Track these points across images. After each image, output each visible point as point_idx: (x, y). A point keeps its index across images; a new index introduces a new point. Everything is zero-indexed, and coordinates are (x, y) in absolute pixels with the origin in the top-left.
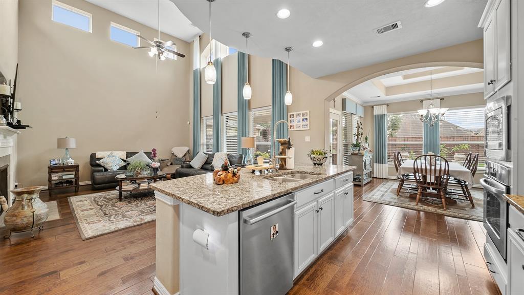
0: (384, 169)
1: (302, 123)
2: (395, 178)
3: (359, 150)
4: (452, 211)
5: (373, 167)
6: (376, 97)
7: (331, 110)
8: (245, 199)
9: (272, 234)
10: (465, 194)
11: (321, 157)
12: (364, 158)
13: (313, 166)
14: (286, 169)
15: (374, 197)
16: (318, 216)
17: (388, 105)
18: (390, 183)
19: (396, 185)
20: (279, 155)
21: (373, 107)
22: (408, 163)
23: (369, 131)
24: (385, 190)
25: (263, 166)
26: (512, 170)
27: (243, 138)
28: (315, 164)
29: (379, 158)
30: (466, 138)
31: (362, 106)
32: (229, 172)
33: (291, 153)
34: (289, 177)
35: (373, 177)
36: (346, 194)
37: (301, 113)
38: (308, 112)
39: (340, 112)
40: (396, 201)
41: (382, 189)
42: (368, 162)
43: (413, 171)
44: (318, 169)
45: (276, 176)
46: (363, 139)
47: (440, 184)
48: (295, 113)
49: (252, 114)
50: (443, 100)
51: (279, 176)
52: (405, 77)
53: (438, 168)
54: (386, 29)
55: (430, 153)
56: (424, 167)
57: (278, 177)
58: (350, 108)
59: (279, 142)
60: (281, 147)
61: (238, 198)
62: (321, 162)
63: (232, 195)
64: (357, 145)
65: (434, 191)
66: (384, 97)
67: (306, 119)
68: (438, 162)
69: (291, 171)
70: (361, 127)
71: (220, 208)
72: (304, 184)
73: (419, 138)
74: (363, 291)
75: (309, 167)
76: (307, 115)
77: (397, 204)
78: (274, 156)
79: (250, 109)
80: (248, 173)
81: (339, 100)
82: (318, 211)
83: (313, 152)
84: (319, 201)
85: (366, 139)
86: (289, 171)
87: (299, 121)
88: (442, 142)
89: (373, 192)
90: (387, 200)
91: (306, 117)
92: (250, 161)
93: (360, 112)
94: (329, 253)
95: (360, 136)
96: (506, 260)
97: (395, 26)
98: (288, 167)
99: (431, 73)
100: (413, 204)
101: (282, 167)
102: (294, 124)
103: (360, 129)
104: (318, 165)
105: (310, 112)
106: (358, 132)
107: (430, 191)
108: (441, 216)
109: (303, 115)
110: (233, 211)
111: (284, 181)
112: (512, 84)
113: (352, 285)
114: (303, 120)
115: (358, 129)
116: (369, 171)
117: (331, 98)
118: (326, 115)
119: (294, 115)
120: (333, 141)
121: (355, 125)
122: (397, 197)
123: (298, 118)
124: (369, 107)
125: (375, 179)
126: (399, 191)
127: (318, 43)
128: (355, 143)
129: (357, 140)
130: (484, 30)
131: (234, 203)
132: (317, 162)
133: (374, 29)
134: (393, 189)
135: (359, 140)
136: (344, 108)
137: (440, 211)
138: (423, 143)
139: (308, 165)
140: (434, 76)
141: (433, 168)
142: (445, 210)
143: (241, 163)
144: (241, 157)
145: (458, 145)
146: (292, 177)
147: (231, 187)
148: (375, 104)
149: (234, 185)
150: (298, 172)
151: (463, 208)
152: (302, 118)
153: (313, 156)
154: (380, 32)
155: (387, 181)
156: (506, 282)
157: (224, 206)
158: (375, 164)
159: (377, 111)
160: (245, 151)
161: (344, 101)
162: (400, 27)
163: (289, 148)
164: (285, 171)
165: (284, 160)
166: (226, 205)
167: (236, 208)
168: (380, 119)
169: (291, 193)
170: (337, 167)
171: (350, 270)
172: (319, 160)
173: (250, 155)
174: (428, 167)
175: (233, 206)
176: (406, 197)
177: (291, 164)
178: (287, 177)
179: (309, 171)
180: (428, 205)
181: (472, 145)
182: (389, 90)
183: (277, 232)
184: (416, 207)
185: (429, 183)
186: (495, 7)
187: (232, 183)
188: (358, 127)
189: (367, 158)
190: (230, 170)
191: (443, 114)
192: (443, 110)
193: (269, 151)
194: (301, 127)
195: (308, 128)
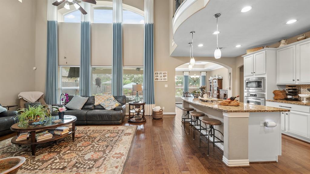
1: (163, 78)
37: (163, 72)
38: (167, 72)
48: (159, 72)
50: (190, 72)
67: (166, 76)
87: (161, 77)
91: (165, 75)
102: (159, 78)
109: (164, 74)
114: (164, 76)
119: (158, 73)
123: (161, 75)
152: (163, 75)
194: (163, 79)
195: (167, 81)
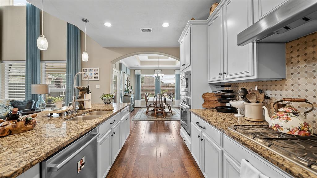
0: (139, 103)
1: (93, 76)
2: (146, 106)
3: (128, 93)
4: (167, 118)
5: (134, 102)
6: (136, 65)
7: (114, 69)
8: (48, 147)
9: (79, 167)
10: (169, 110)
11: (110, 98)
12: (131, 98)
13: (104, 105)
14: (84, 109)
15: (137, 118)
16: (112, 138)
17: (141, 70)
18: (143, 109)
19: (145, 110)
20: (78, 99)
21: (134, 70)
22: (151, 99)
23: (133, 83)
24: (141, 113)
25: (63, 109)
26: (191, 99)
27: (33, 86)
28: (105, 103)
29: (137, 98)
30: (167, 87)
31: (129, 69)
32: (19, 121)
33: (88, 97)
34: (88, 115)
35: (135, 107)
36: (127, 119)
37: (93, 68)
38: (98, 68)
39: (118, 71)
40: (146, 118)
41: (140, 113)
42: (133, 100)
43: (153, 102)
44: (108, 107)
45: (77, 115)
46: (130, 87)
47: (162, 108)
48: (88, 69)
49: (44, 66)
50: (162, 70)
51: (79, 115)
52: (149, 58)
53: (162, 100)
54: (146, 30)
55: (158, 94)
56: (157, 100)
57: (78, 117)
58: (124, 69)
59: (78, 88)
60: (80, 93)
61: (38, 147)
62: (110, 102)
63: (27, 146)
64: (127, 91)
65: (160, 111)
66: (140, 66)
67: (97, 73)
68: (162, 98)
69: (89, 110)
70: (129, 80)
71: (10, 170)
72: (104, 119)
73: (153, 87)
74: (141, 175)
75: (102, 106)
76: (97, 71)
77: (147, 120)
78: (75, 100)
79: (41, 60)
80: (45, 117)
81: (117, 64)
82: (112, 135)
83: (104, 96)
84: (113, 128)
85: (132, 87)
86: (87, 110)
87: (91, 74)
88: (161, 89)
89: (136, 116)
90: (143, 118)
91: (97, 72)
92: (43, 105)
93: (128, 72)
94: (118, 160)
95: (129, 86)
96: (190, 135)
97: (149, 30)
98: (86, 107)
99: (158, 58)
100: (153, 118)
101: (81, 108)
103: (129, 82)
104: (108, 103)
105: (99, 68)
106: (128, 83)
107: (159, 111)
108: (163, 121)
109: (94, 70)
110: (32, 166)
111: (85, 119)
112: (191, 66)
113: (134, 174)
114: (95, 73)
115: (128, 82)
116: (133, 104)
117: (114, 62)
118: (111, 72)
119: (87, 70)
120: (114, 88)
121: (126, 79)
122: (147, 116)
123: (91, 72)
124: (132, 70)
125: (135, 108)
126: (147, 113)
127: (108, 24)
128: (126, 89)
129: (127, 87)
130: (180, 43)
131: (33, 156)
132: (107, 102)
133: (140, 28)
134: (144, 112)
135: (128, 88)
136: (120, 69)
137: (163, 119)
138: (155, 89)
139: (100, 104)
140: (160, 60)
141: (161, 100)
142: (165, 118)
143: (30, 108)
144: (30, 103)
145: (165, 90)
146: (90, 115)
147: (23, 137)
148: (136, 69)
149: (27, 134)
150: (95, 110)
151: (169, 116)
152: (93, 72)
153: (104, 98)
154: (143, 30)
155: (141, 108)
156: (190, 143)
157: (17, 164)
158: (135, 100)
159: (137, 72)
160: (35, 97)
161: (120, 65)
162: (151, 31)
163: (88, 93)
164: (84, 111)
165: (83, 102)
166: (21, 162)
167: (37, 161)
168: (138, 76)
169: (95, 128)
170: (117, 104)
171: (132, 165)
172: (109, 100)
173: (43, 100)
174: (159, 100)
175: (33, 159)
176: (150, 115)
177: (88, 105)
178: (87, 115)
179: (103, 108)
180: (159, 117)
181: (169, 90)
182: (142, 62)
183: (83, 164)
184: (154, 119)
185: (158, 107)
186: (185, 35)
187: (25, 131)
188: (128, 80)
189: (132, 97)
190: (21, 117)
191: (163, 77)
192: (163, 75)
193: (61, 95)
194: (93, 78)
195: (98, 80)
